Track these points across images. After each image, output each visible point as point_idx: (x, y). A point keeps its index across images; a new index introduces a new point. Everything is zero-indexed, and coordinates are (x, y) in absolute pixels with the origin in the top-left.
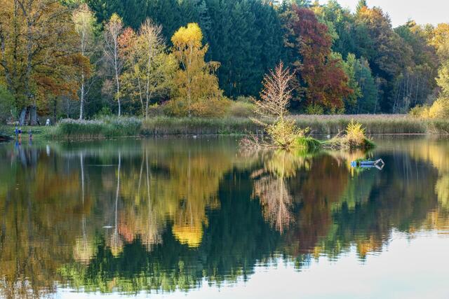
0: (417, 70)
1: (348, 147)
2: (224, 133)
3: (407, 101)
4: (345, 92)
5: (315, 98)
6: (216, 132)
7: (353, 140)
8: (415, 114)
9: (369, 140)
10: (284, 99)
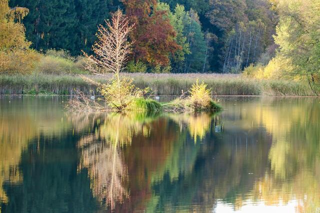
0: (250, 25)
1: (192, 110)
2: (30, 93)
3: (239, 59)
4: (172, 47)
5: (137, 54)
6: (20, 91)
7: (199, 102)
8: (248, 74)
9: (215, 102)
10: (121, 54)
